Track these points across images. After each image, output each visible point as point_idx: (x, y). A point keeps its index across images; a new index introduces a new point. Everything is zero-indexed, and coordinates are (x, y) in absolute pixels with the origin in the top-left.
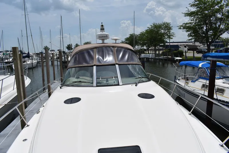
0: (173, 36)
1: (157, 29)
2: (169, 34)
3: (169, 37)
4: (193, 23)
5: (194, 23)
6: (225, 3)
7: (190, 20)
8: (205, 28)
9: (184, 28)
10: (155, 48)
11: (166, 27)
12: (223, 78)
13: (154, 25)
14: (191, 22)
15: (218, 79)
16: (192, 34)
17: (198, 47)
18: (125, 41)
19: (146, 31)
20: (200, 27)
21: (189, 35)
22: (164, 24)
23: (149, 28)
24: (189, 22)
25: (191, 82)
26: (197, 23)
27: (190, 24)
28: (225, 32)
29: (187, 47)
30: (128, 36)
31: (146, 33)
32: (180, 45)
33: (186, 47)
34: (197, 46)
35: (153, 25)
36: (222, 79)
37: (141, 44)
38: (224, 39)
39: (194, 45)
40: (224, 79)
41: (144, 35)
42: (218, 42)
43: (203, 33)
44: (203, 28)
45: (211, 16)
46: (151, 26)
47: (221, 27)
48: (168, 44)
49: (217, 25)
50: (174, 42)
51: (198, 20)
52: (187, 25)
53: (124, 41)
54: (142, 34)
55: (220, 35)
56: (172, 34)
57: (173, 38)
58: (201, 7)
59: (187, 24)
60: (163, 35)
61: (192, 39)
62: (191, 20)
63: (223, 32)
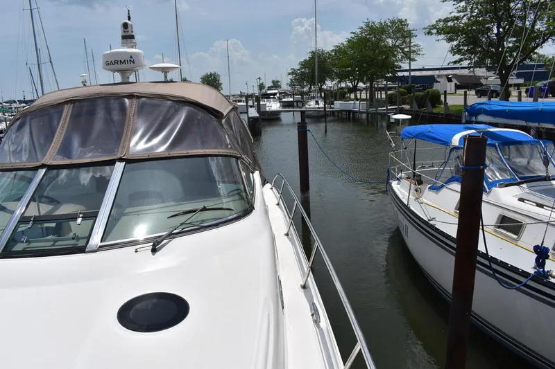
0: (417, 54)
1: (375, 37)
2: (406, 50)
3: (408, 56)
4: (463, 17)
5: (465, 18)
7: (456, 11)
8: (495, 31)
9: (439, 33)
10: (371, 84)
11: (399, 30)
12: (522, 183)
13: (368, 26)
14: (457, 15)
15: (507, 186)
16: (461, 47)
17: (483, 81)
18: (301, 68)
19: (349, 41)
20: (483, 27)
21: (453, 49)
22: (393, 22)
23: (354, 33)
24: (453, 15)
25: (429, 188)
26: (473, 16)
27: (456, 22)
28: (547, 39)
29: (455, 81)
30: (307, 57)
31: (349, 47)
32: (439, 76)
33: (452, 81)
34: (480, 78)
35: (364, 26)
36: (518, 184)
37: (338, 75)
38: (550, 60)
39: (472, 74)
40: (524, 185)
41: (345, 52)
42: (532, 67)
43: (491, 44)
44: (490, 29)
46: (360, 30)
47: (536, 27)
48: (406, 74)
49: (527, 23)
50: (426, 67)
51: (476, 11)
52: (450, 24)
53: (299, 70)
54: (339, 51)
55: (536, 48)
56: (415, 49)
57: (417, 58)
59: (448, 21)
60: (391, 51)
61: (461, 60)
62: (459, 12)
63: (541, 40)
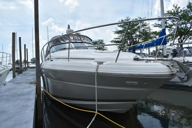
5: (121, 38)
6: (141, 25)
8: (129, 42)
14: (119, 37)
22: (99, 41)
26: (123, 38)
27: (118, 39)
44: (127, 42)
45: (132, 34)
49: (137, 40)
56: (106, 49)
58: (125, 27)
59: (116, 39)
62: (119, 36)
